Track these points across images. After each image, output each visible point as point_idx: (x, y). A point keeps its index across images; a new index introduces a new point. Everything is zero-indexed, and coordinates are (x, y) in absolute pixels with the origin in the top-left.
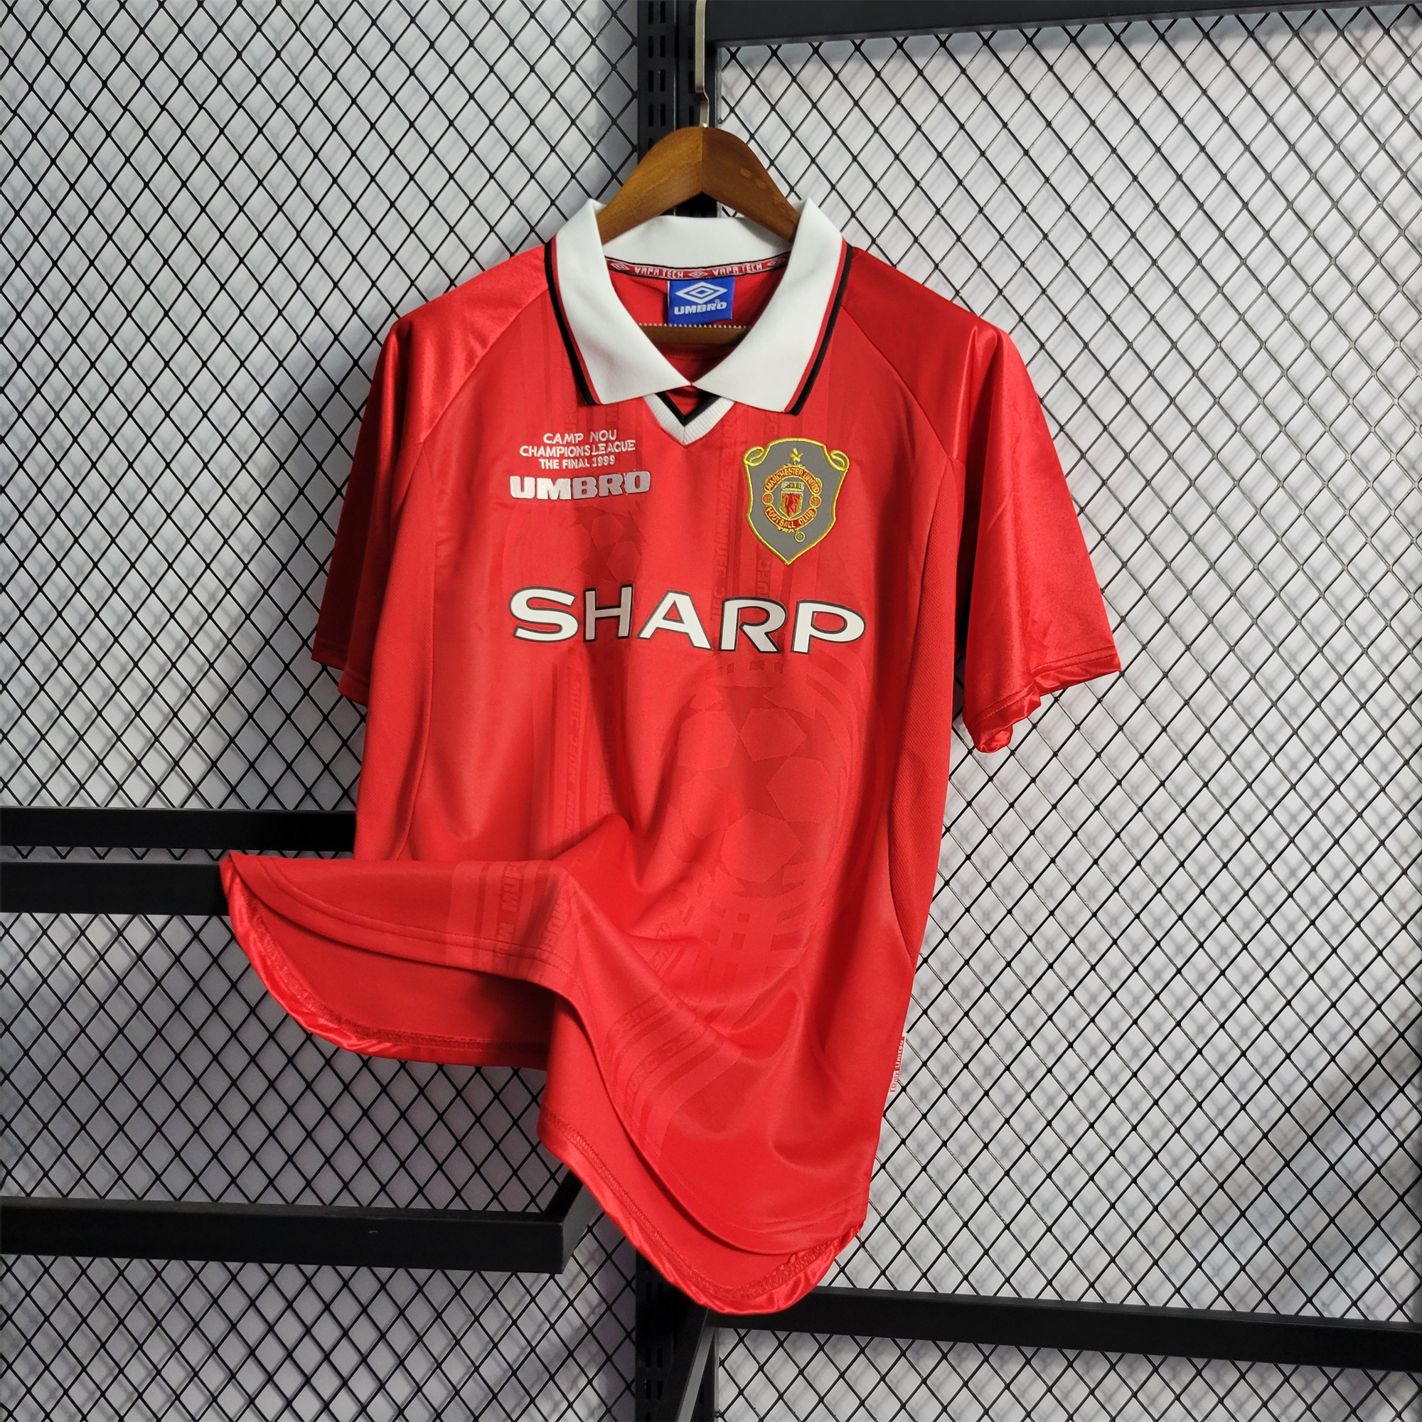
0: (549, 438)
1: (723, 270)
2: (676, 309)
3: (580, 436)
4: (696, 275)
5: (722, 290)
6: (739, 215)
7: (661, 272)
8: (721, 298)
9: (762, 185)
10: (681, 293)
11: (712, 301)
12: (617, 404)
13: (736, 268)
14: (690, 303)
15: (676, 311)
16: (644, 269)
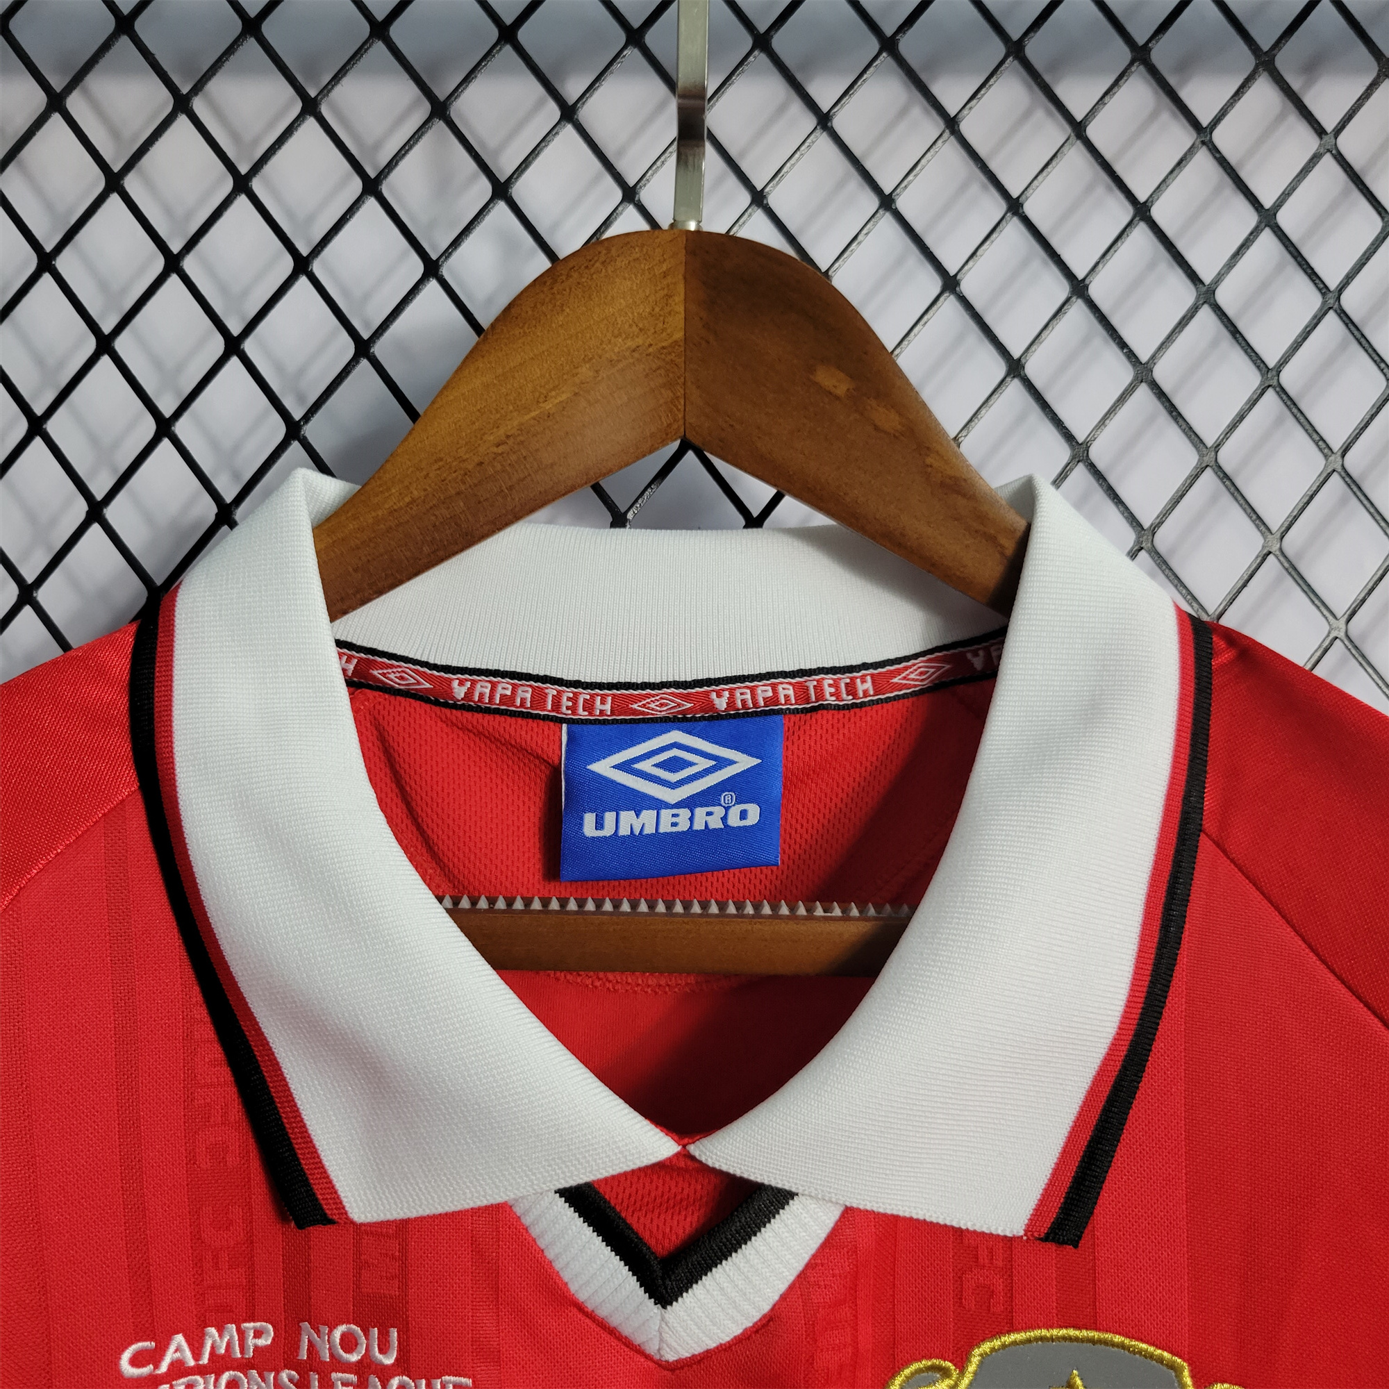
0: (136, 1361)
1: (743, 695)
2: (589, 819)
3: (258, 1334)
4: (656, 706)
5: (744, 762)
6: (792, 510)
7: (539, 698)
8: (742, 787)
9: (888, 420)
10: (604, 767)
11: (708, 798)
12: (403, 1226)
13: (786, 690)
14: (639, 802)
15: (589, 827)
16: (483, 687)
